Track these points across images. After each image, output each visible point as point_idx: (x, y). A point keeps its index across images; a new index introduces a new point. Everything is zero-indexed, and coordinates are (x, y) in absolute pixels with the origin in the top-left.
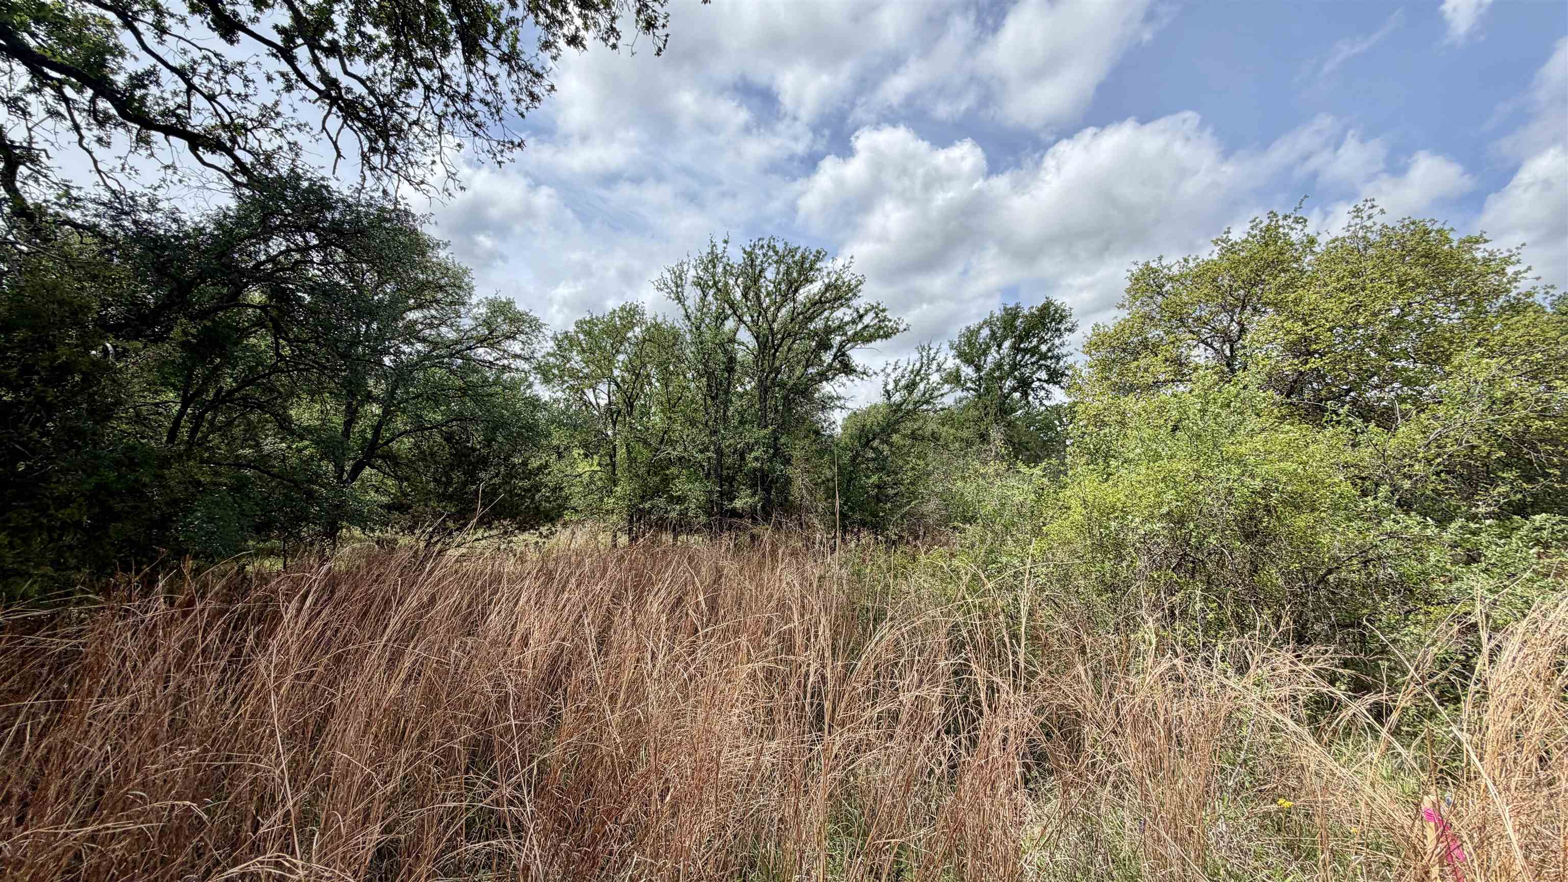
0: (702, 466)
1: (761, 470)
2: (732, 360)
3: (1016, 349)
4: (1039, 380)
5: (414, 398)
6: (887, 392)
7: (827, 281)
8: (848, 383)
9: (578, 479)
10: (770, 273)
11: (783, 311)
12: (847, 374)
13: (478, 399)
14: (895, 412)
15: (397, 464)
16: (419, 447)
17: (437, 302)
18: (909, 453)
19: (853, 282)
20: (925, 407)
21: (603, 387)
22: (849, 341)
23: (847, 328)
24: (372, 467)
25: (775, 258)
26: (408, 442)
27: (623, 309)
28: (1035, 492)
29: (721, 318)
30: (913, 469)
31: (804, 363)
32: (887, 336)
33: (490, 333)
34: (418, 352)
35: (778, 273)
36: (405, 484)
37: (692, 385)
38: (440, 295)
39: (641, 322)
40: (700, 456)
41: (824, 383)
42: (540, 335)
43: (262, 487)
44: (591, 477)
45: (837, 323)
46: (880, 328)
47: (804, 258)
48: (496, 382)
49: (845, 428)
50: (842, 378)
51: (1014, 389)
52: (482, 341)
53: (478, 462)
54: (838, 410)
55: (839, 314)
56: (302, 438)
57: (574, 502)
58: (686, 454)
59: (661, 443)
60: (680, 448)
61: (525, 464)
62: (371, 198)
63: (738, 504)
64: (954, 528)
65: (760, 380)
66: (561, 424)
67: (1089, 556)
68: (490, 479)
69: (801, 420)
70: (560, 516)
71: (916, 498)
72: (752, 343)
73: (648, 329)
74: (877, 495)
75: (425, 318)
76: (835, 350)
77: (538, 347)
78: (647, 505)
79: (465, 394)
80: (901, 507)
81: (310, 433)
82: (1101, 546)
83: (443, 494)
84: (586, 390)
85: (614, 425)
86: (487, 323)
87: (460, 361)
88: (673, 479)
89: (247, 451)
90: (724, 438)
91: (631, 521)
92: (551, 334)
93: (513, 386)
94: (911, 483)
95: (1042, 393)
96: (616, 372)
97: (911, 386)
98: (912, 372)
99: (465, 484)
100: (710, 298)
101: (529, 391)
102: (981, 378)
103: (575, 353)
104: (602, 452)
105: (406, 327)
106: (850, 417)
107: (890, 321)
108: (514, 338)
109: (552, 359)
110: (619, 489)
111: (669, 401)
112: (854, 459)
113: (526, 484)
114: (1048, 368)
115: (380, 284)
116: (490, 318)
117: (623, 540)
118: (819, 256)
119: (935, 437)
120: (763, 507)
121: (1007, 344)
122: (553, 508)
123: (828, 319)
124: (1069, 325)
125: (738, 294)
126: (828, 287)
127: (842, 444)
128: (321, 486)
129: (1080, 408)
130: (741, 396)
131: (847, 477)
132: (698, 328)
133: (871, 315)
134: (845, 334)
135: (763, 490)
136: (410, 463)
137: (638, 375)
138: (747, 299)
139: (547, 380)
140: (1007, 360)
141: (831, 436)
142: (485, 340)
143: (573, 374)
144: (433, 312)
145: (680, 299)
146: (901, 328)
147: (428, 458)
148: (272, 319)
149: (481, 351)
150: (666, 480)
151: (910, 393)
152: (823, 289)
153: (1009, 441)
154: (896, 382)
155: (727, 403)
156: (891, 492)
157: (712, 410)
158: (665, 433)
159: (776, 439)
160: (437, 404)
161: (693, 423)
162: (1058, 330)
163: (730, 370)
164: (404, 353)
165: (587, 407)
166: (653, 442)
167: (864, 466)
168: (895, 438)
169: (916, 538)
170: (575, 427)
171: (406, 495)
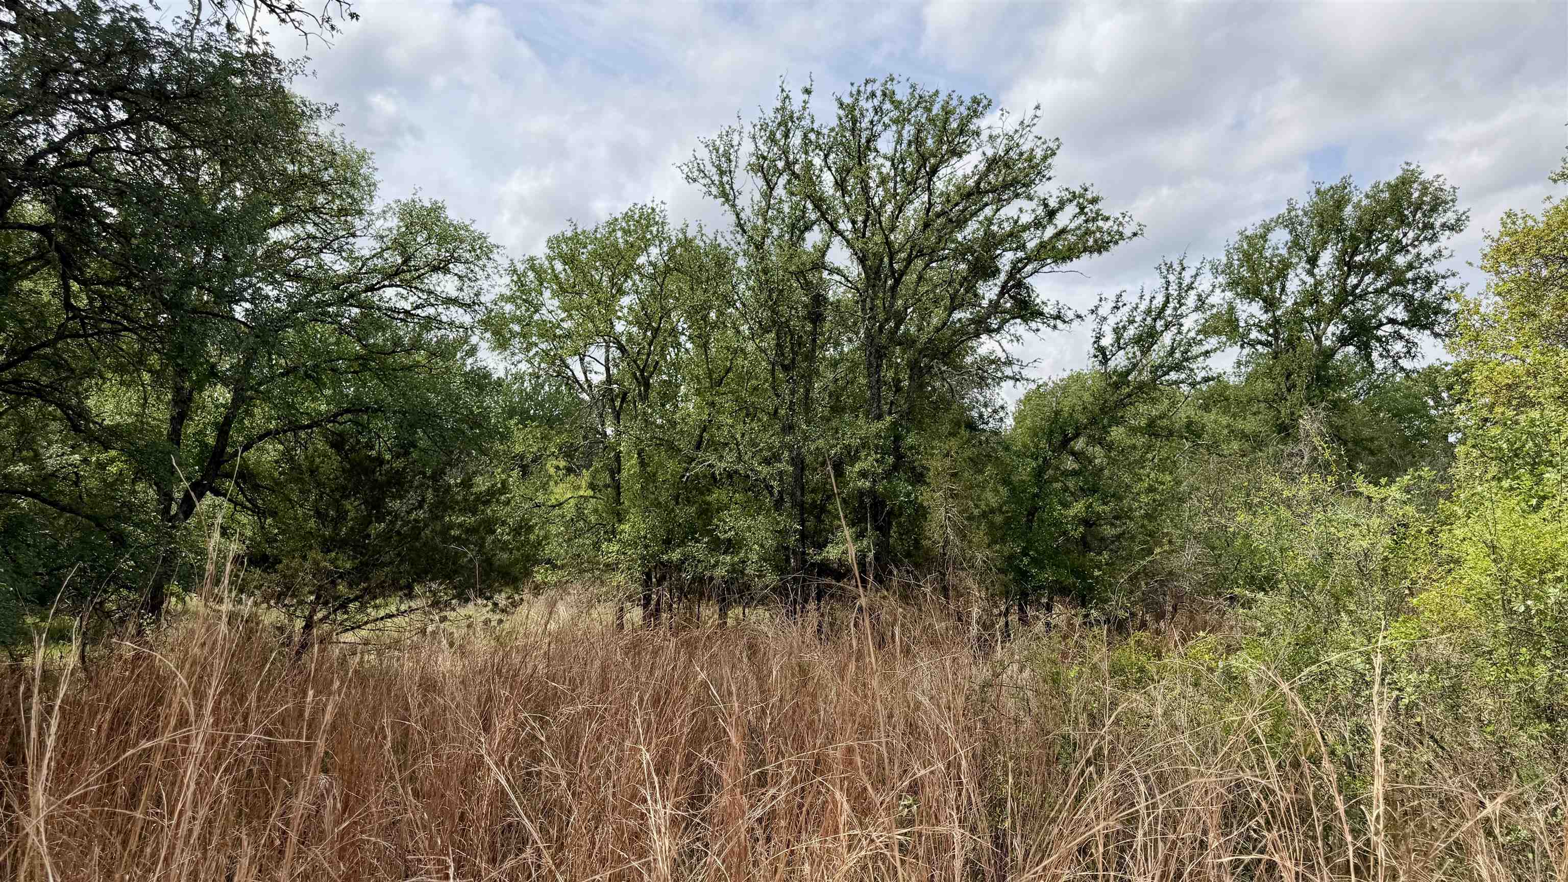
0: (769, 488)
1: (872, 492)
2: (819, 300)
3: (1346, 264)
4: (1392, 321)
5: (282, 375)
6: (1102, 350)
7: (990, 153)
8: (1027, 336)
9: (557, 511)
10: (886, 144)
11: (909, 211)
12: (1025, 320)
13: (385, 374)
14: (1116, 386)
15: (256, 488)
16: (291, 459)
17: (316, 210)
18: (1141, 462)
19: (1039, 153)
20: (1173, 376)
21: (597, 352)
22: (1029, 260)
23: (1026, 235)
24: (217, 493)
25: (895, 114)
26: (271, 451)
27: (627, 217)
28: (1393, 531)
29: (798, 227)
30: (1151, 489)
31: (947, 302)
32: (1101, 247)
33: (405, 262)
34: (290, 296)
35: (899, 141)
36: (269, 521)
37: (750, 347)
38: (321, 199)
39: (661, 237)
40: (764, 470)
41: (984, 337)
42: (490, 265)
43: (44, 527)
44: (578, 508)
45: (1007, 227)
46: (1088, 232)
47: (948, 112)
48: (416, 345)
49: (1020, 418)
50: (1017, 327)
51: (1344, 340)
52: (392, 275)
53: (389, 483)
54: (1011, 383)
55: (1010, 211)
56: (107, 447)
57: (548, 551)
58: (740, 467)
59: (698, 447)
60: (730, 457)
61: (467, 484)
62: (210, 35)
63: (832, 553)
64: (1232, 599)
65: (868, 335)
66: (525, 418)
67: (1503, 652)
68: (409, 512)
69: (944, 403)
70: (528, 574)
71: (1159, 544)
72: (855, 270)
73: (672, 250)
74: (1083, 537)
75: (298, 238)
76: (1003, 277)
77: (485, 286)
78: (676, 555)
79: (365, 367)
80: (1129, 558)
81: (119, 437)
82: (1529, 633)
83: (332, 539)
84: (569, 361)
85: (618, 418)
86: (400, 245)
87: (355, 311)
88: (719, 510)
89: (21, 468)
90: (806, 439)
91: (647, 583)
92: (506, 264)
93: (444, 351)
94: (1147, 516)
95: (1398, 347)
96: (620, 327)
97: (1146, 339)
98: (1148, 312)
99: (366, 522)
100: (780, 191)
101: (470, 361)
102: (1276, 321)
103: (547, 294)
104: (596, 464)
105: (268, 255)
106: (1028, 398)
107: (1107, 219)
108: (446, 271)
109: (508, 308)
110: (626, 527)
111: (710, 373)
112: (1039, 473)
113: (469, 520)
114: (1408, 300)
115: (225, 183)
116: (403, 235)
117: (636, 614)
118: (977, 107)
119: (1193, 430)
120: (877, 557)
121: (1326, 257)
122: (517, 561)
123: (990, 221)
124: (1450, 217)
125: (828, 179)
126: (992, 163)
127: (1017, 447)
128: (136, 525)
129: (1478, 376)
130: (834, 364)
131: (1028, 504)
132: (759, 246)
133: (1071, 209)
134: (1023, 247)
135: (877, 528)
136: (276, 487)
137: (656, 331)
138: (844, 192)
139: (501, 343)
140: (1329, 285)
141: (996, 433)
142: (397, 274)
143: (547, 331)
144: (310, 228)
145: (727, 196)
146: (1128, 232)
147: (306, 477)
148: (58, 248)
149: (390, 292)
150: (707, 513)
151: (1145, 352)
152: (982, 167)
153: (1337, 436)
154: (1118, 332)
155: (809, 376)
156: (1108, 531)
157: (785, 389)
158: (704, 430)
159: (898, 439)
160: (320, 385)
161: (751, 413)
162: (1428, 226)
163: (816, 318)
164: (267, 297)
165: (570, 388)
166: (684, 445)
167: (1057, 485)
168: (1117, 433)
169: (1160, 616)
170: (550, 421)
171: (271, 540)
